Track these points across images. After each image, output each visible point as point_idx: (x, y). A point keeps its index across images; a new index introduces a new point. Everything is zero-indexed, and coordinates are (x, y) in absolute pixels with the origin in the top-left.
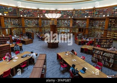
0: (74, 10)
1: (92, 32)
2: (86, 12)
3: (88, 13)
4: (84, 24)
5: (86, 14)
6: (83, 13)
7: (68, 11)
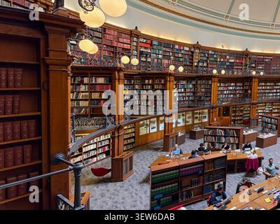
0: (197, 46)
1: (244, 112)
2: (228, 57)
3: (233, 61)
4: (225, 92)
5: (228, 64)
6: (222, 60)
7: (177, 47)
